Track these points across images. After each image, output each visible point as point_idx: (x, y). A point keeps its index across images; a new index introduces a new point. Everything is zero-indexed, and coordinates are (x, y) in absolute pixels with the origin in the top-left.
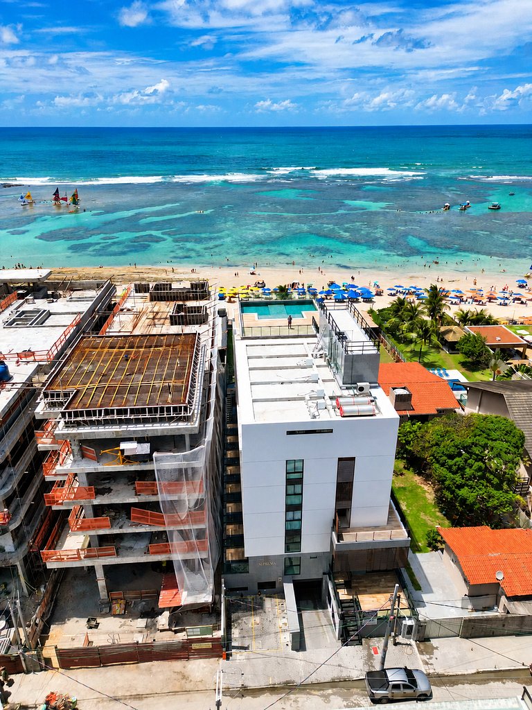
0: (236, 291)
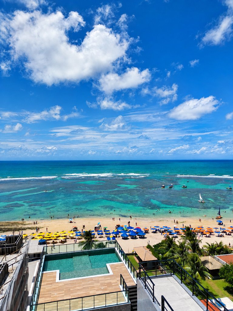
0: (58, 234)
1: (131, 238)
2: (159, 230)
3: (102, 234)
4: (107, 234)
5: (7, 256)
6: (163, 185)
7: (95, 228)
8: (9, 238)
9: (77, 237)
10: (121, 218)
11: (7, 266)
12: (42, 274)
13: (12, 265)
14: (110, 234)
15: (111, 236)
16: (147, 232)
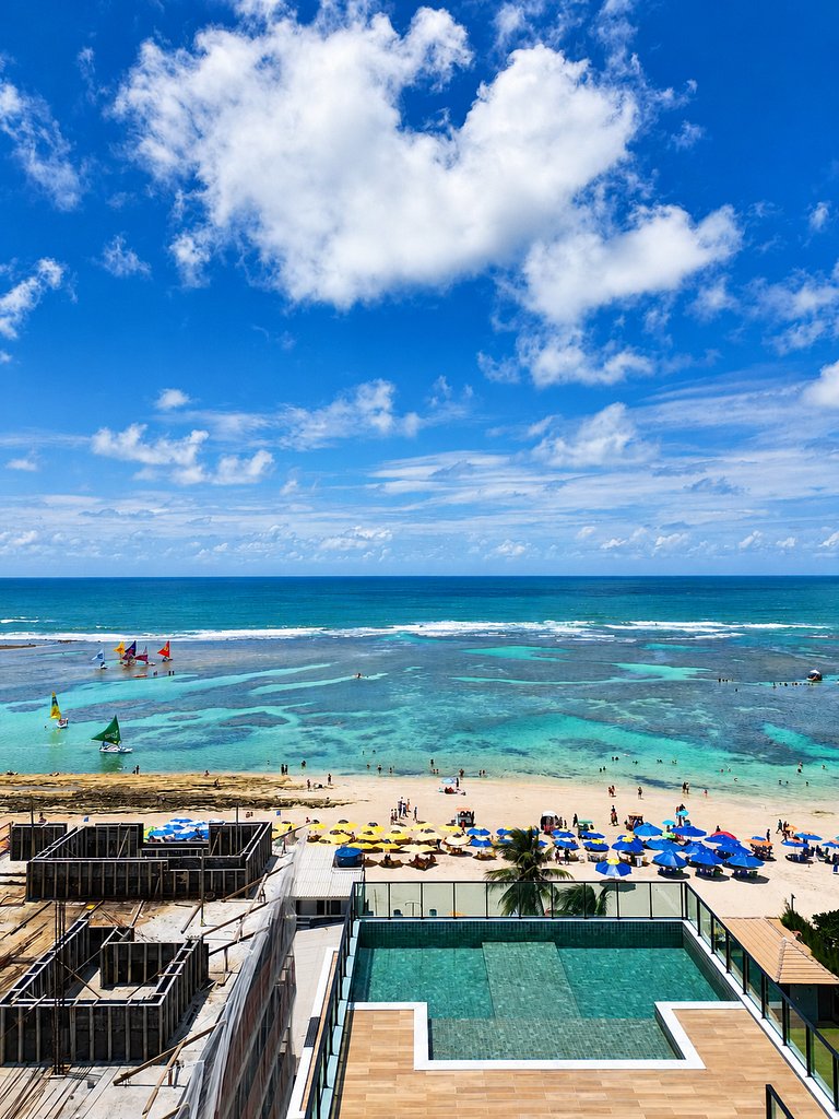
0: (404, 833)
1: (698, 874)
2: (818, 850)
3: (574, 846)
4: (590, 848)
5: (209, 906)
6: (815, 671)
7: (544, 820)
8: (222, 833)
9: (475, 850)
10: (645, 788)
11: (202, 951)
12: (350, 1015)
13: (225, 948)
14: (604, 848)
15: (613, 858)
16: (763, 855)
